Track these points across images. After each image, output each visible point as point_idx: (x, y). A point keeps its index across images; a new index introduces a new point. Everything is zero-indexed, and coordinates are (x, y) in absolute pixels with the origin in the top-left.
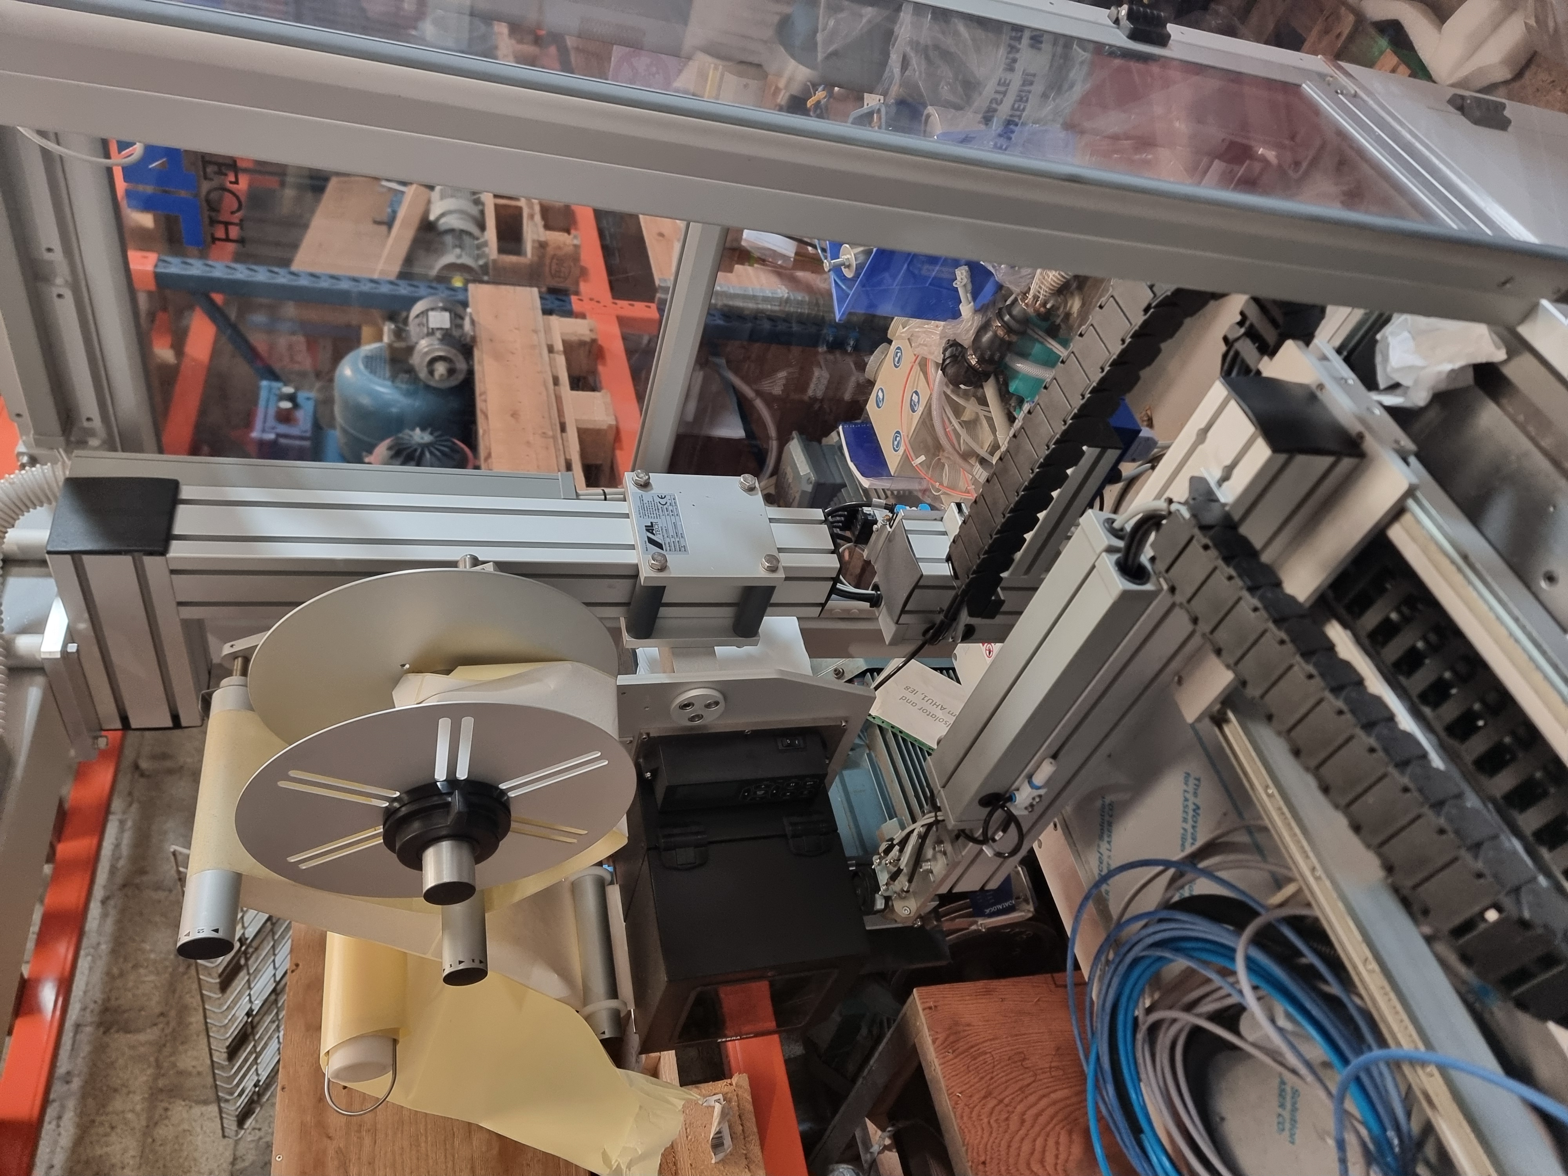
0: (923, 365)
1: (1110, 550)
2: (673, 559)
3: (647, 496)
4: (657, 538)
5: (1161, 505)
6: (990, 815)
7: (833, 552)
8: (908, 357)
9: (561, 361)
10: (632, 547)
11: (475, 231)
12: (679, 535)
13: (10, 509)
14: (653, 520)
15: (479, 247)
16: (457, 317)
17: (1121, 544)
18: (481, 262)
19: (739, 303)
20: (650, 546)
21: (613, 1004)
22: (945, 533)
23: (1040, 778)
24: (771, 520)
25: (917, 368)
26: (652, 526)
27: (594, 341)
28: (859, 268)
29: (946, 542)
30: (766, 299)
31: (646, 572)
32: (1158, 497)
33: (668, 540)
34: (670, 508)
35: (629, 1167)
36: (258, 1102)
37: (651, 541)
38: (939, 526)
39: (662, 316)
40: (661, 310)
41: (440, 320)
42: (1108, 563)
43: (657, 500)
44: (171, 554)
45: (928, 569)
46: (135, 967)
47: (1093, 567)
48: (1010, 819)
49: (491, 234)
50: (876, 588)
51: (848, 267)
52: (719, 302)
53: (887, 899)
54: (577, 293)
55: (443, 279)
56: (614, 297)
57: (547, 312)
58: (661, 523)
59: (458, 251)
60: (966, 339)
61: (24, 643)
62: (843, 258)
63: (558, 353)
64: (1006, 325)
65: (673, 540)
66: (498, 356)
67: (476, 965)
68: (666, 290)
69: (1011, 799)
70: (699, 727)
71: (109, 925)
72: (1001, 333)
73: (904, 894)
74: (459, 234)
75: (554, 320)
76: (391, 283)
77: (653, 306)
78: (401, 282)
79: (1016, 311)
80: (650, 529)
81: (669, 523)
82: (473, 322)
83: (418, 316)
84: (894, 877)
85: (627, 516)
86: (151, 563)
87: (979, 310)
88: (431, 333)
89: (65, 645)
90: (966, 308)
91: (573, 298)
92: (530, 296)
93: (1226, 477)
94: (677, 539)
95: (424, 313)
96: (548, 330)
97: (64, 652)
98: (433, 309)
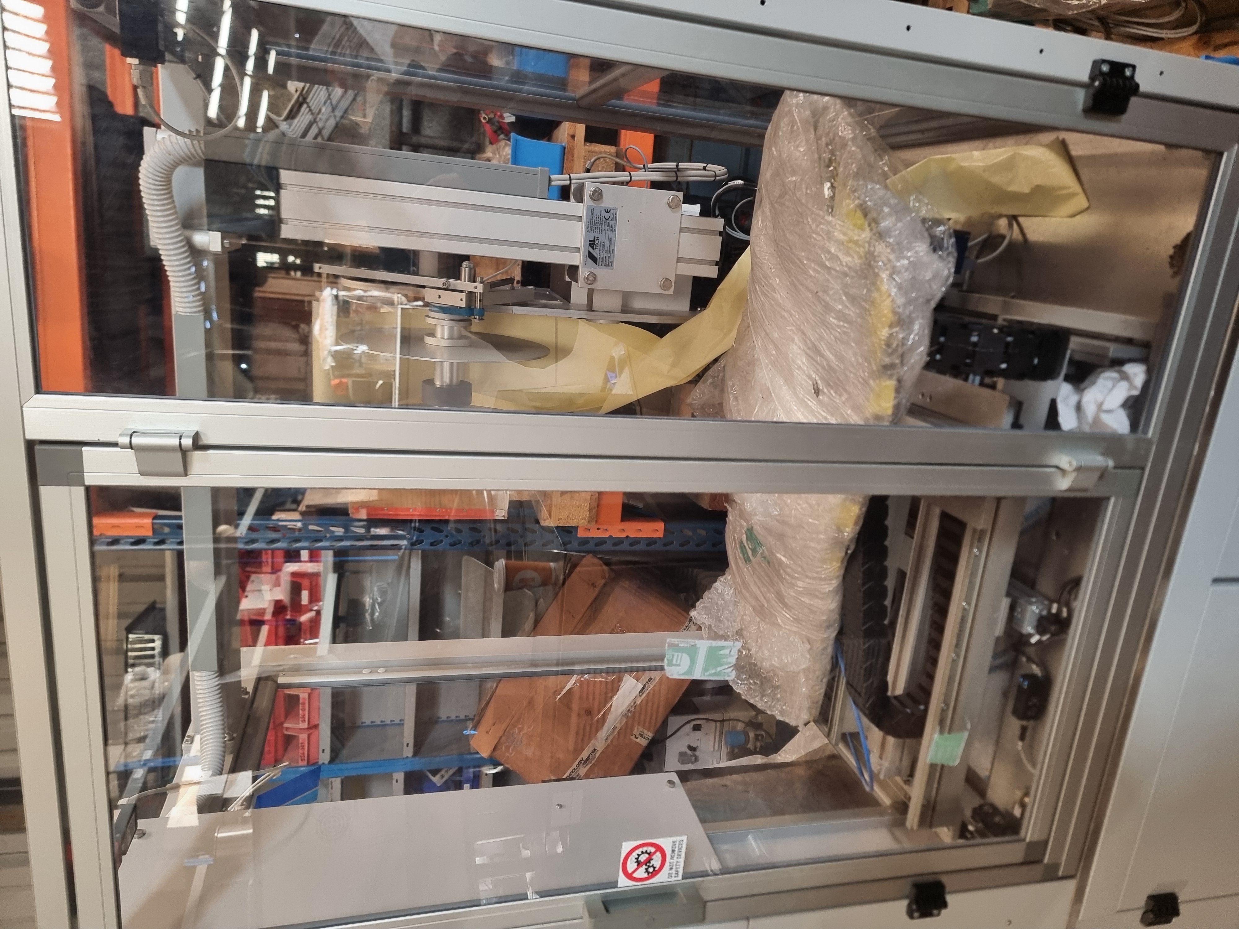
2: (601, 273)
3: (597, 208)
4: (595, 253)
7: (717, 265)
12: (611, 251)
13: (156, 176)
14: (596, 235)
20: (589, 260)
24: (682, 230)
26: (594, 241)
31: (581, 284)
33: (602, 255)
34: (611, 223)
37: (590, 254)
43: (603, 212)
58: (602, 238)
65: (605, 255)
80: (592, 243)
81: (607, 238)
94: (609, 255)
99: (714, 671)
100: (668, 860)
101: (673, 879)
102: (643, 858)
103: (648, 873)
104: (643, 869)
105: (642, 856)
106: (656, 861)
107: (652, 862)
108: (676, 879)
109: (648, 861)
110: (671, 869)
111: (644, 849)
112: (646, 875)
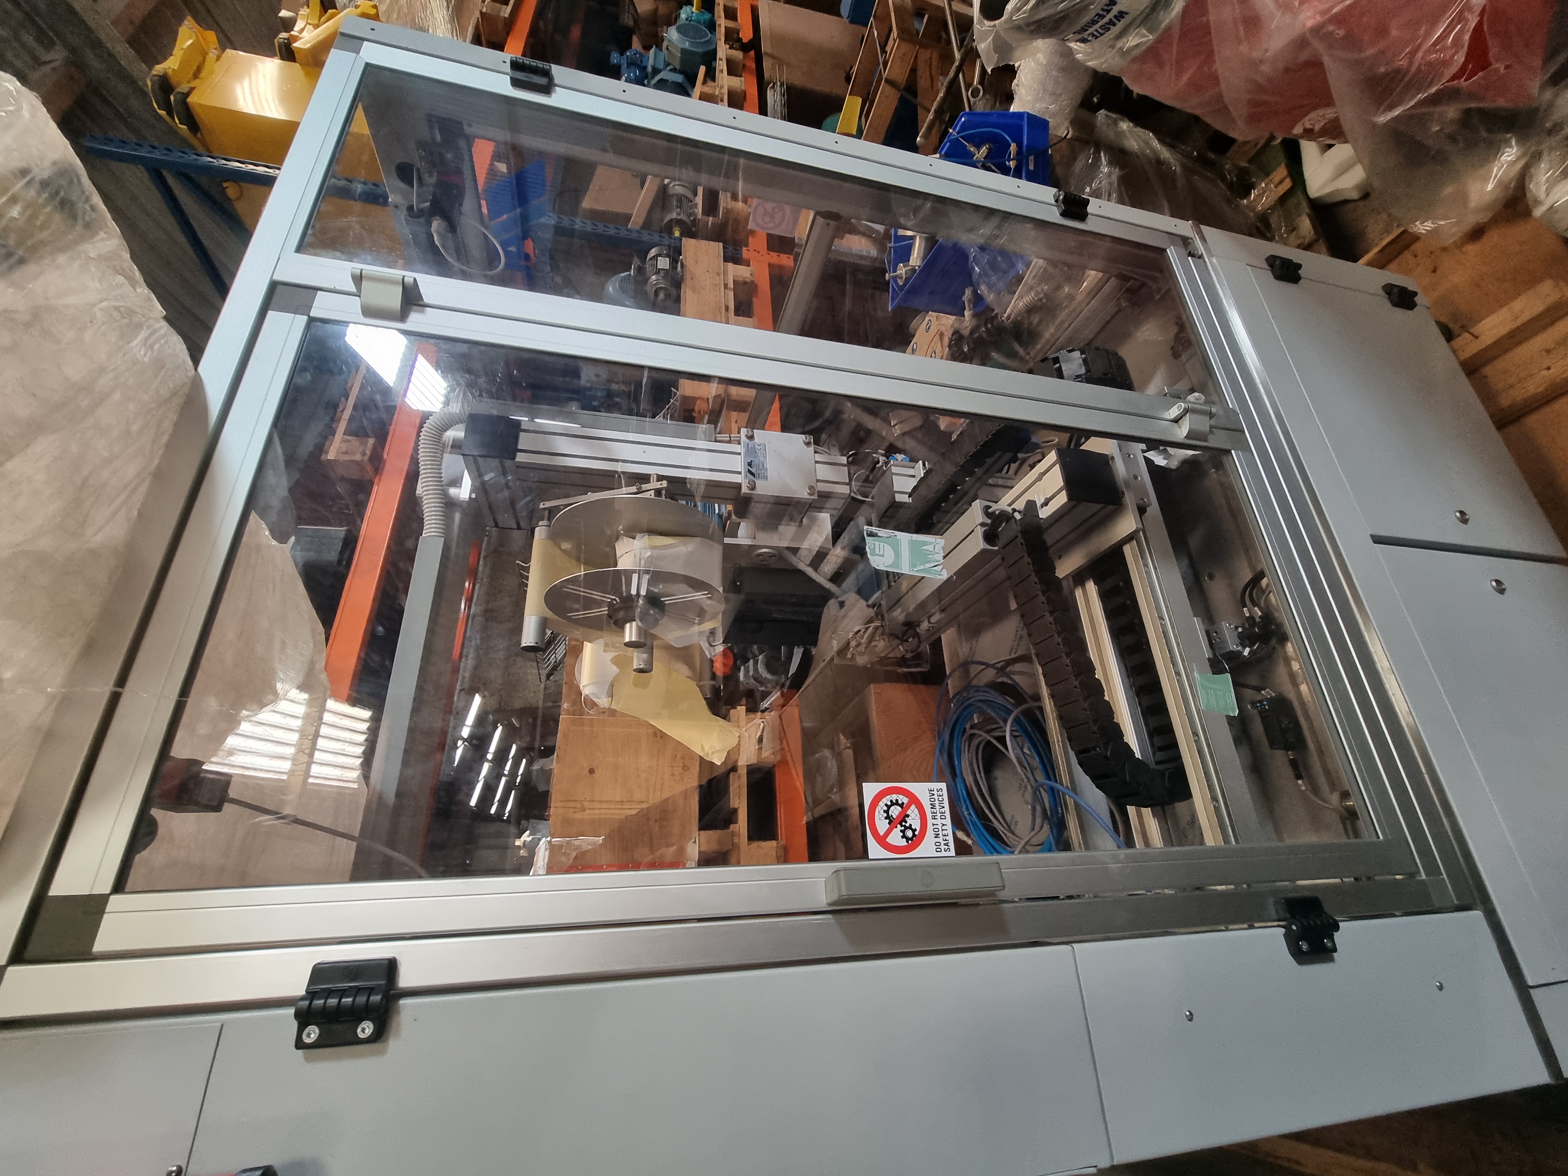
0: (942, 335)
1: (982, 525)
2: (759, 483)
3: (751, 443)
4: (753, 470)
5: (1009, 509)
6: (908, 630)
7: (847, 484)
8: (934, 329)
9: (731, 294)
10: (740, 473)
11: (690, 195)
12: (763, 469)
14: (752, 459)
15: (691, 208)
16: (674, 261)
17: (989, 521)
18: (692, 218)
19: (845, 259)
20: (749, 474)
21: (713, 683)
22: (913, 476)
23: (933, 620)
24: (817, 462)
25: (938, 337)
26: (751, 462)
27: (752, 282)
28: (907, 280)
29: (913, 482)
30: (862, 257)
31: (745, 490)
32: (1009, 505)
33: (758, 472)
34: (762, 453)
35: (712, 753)
36: (556, 670)
37: (749, 471)
38: (911, 472)
39: (795, 265)
40: (795, 260)
41: (663, 263)
42: (980, 531)
43: (756, 447)
44: (517, 459)
45: (899, 498)
46: (500, 592)
47: (973, 531)
48: (917, 635)
49: (699, 200)
50: (873, 498)
51: (901, 278)
52: (832, 256)
53: (853, 655)
54: (747, 245)
55: (668, 229)
56: (768, 249)
57: (726, 260)
58: (756, 461)
59: (679, 210)
60: (966, 332)
61: (453, 491)
62: (898, 272)
63: (730, 289)
64: (987, 330)
65: (760, 472)
66: (694, 290)
67: (647, 667)
68: (800, 246)
69: (919, 625)
70: (765, 565)
71: (488, 570)
72: (984, 335)
73: (862, 654)
74: (680, 199)
75: (730, 265)
76: (638, 232)
77: (792, 257)
78: (643, 231)
79: (995, 323)
80: (750, 464)
81: (760, 462)
82: (682, 264)
83: (651, 259)
84: (857, 646)
85: (739, 454)
86: (508, 463)
87: (975, 315)
88: (658, 272)
89: (470, 494)
90: (967, 313)
91: (744, 249)
92: (717, 248)
93: (1046, 504)
94: (763, 472)
95: (655, 258)
96: (725, 273)
97: (470, 498)
98: (660, 255)
99: (922, 567)
100: (930, 821)
101: (943, 854)
102: (895, 811)
103: (908, 839)
104: (897, 831)
105: (892, 808)
106: (914, 820)
107: (909, 821)
108: (947, 854)
109: (903, 818)
110: (937, 836)
111: (894, 797)
112: (904, 842)
